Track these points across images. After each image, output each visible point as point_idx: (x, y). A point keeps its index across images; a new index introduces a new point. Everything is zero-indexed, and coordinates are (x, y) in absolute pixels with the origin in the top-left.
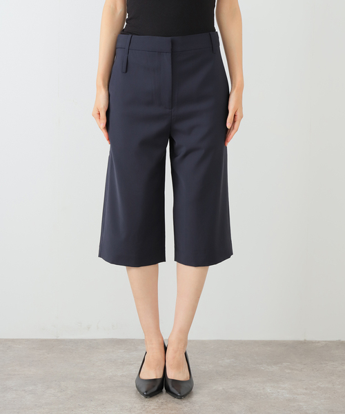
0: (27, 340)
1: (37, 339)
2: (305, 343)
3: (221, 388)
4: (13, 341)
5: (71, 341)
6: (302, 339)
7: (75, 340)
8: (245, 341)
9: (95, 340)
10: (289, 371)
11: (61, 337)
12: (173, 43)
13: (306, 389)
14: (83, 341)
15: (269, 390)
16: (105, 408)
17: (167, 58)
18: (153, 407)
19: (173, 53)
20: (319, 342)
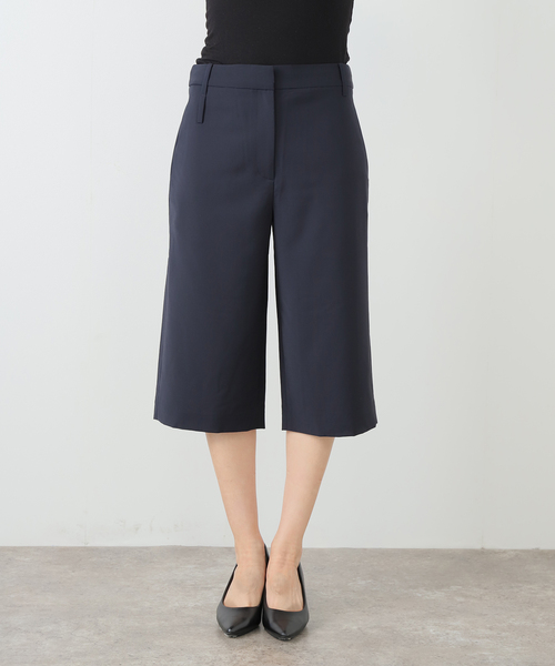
0: (38, 549)
1: (53, 548)
2: (482, 553)
3: (355, 628)
4: (15, 549)
5: (108, 550)
6: (478, 546)
7: (114, 548)
8: (387, 550)
9: (147, 548)
10: (462, 599)
11: (92, 544)
12: (276, 74)
13: (491, 629)
14: (127, 550)
15: (431, 630)
16: (172, 660)
17: (266, 99)
18: (249, 659)
19: (277, 90)
20: (505, 552)
